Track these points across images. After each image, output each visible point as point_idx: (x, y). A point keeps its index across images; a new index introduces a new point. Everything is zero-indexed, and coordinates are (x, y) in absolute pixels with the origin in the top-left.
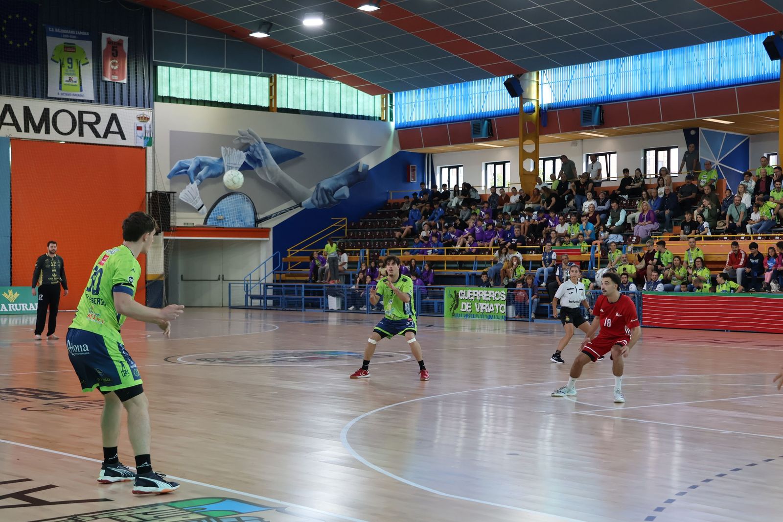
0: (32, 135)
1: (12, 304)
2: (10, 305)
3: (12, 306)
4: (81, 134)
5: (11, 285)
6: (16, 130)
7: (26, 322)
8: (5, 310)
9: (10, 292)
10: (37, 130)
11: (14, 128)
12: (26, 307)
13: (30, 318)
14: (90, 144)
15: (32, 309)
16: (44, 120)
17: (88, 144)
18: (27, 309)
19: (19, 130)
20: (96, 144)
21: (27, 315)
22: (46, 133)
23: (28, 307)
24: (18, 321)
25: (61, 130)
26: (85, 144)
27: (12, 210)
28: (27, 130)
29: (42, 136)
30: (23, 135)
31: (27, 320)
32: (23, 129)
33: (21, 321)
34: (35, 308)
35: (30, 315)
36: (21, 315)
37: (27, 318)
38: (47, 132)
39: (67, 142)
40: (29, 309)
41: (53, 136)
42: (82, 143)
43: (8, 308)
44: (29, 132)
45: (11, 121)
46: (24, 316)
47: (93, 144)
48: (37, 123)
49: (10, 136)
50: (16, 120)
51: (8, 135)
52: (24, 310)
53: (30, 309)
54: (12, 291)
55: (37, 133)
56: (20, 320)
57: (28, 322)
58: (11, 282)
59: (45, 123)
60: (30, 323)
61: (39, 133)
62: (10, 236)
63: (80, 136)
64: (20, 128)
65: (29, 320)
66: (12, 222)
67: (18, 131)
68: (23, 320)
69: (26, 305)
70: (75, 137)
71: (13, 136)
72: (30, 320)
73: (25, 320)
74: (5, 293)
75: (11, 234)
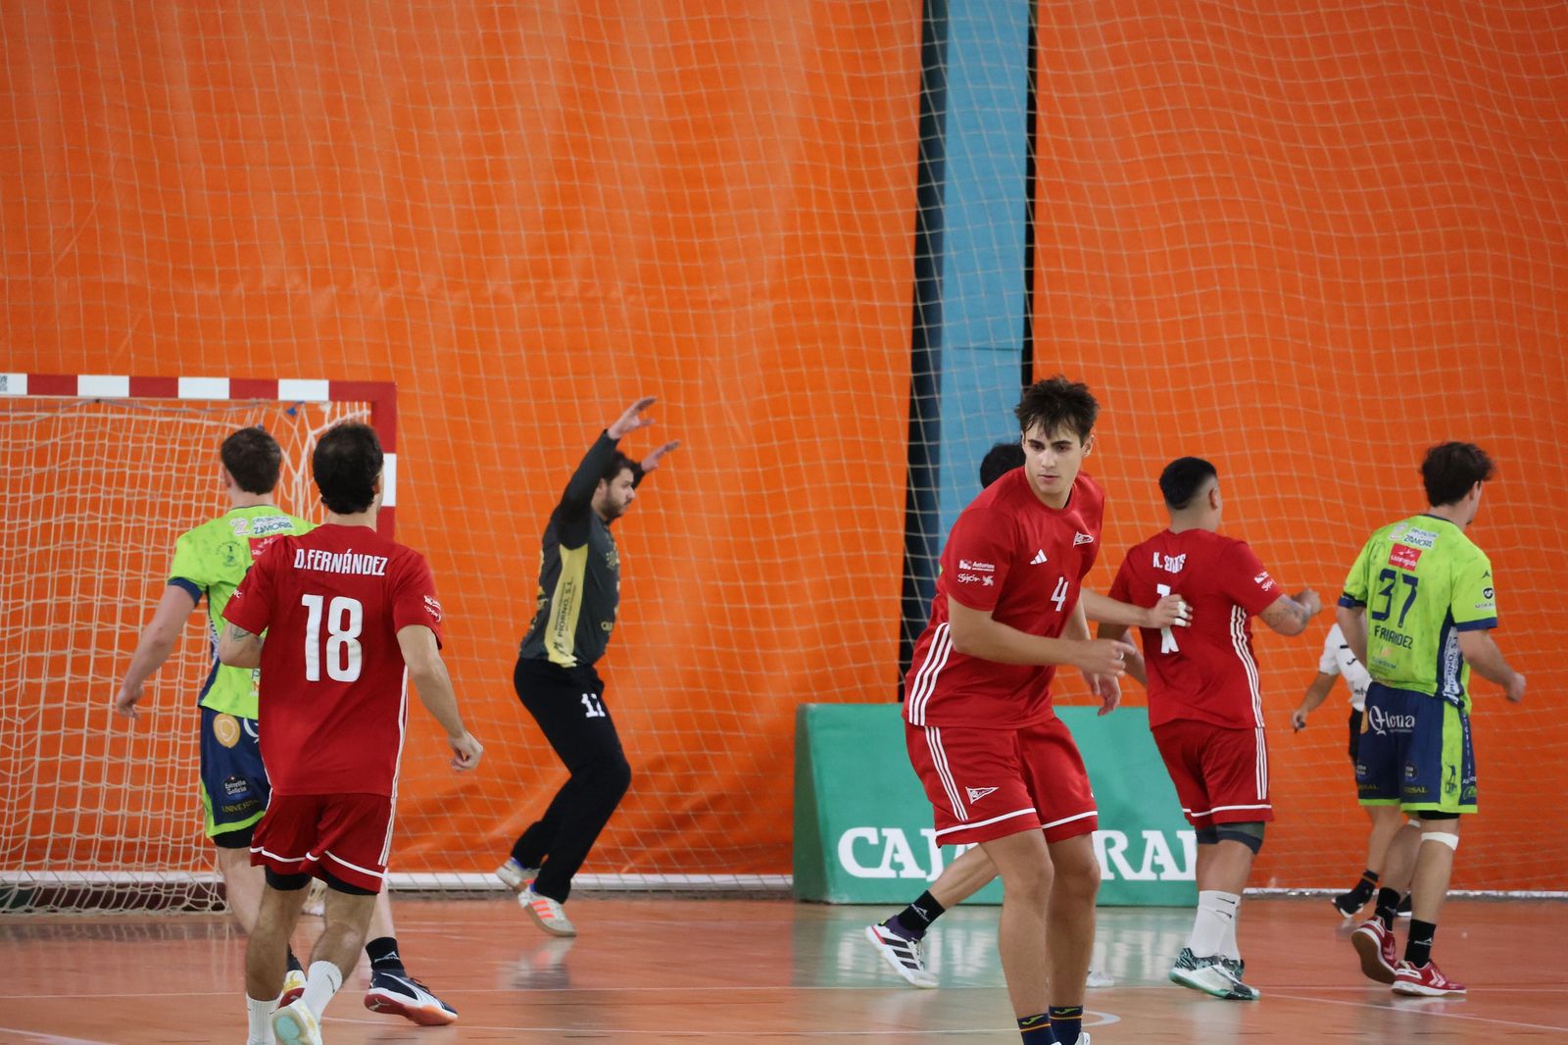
12: (1116, 854)
13: (1147, 938)
15: (1158, 869)
18: (1128, 874)
23: (1135, 855)
27: (1038, 158)
31: (1122, 950)
34: (1182, 866)
35: (1148, 916)
37: (1127, 936)
40: (1136, 863)
53: (1146, 874)
57: (1135, 962)
60: (1147, 971)
62: (1017, 341)
65: (1136, 947)
69: (1121, 840)
72: (1146, 949)
73: (1111, 953)
75: (1028, 332)
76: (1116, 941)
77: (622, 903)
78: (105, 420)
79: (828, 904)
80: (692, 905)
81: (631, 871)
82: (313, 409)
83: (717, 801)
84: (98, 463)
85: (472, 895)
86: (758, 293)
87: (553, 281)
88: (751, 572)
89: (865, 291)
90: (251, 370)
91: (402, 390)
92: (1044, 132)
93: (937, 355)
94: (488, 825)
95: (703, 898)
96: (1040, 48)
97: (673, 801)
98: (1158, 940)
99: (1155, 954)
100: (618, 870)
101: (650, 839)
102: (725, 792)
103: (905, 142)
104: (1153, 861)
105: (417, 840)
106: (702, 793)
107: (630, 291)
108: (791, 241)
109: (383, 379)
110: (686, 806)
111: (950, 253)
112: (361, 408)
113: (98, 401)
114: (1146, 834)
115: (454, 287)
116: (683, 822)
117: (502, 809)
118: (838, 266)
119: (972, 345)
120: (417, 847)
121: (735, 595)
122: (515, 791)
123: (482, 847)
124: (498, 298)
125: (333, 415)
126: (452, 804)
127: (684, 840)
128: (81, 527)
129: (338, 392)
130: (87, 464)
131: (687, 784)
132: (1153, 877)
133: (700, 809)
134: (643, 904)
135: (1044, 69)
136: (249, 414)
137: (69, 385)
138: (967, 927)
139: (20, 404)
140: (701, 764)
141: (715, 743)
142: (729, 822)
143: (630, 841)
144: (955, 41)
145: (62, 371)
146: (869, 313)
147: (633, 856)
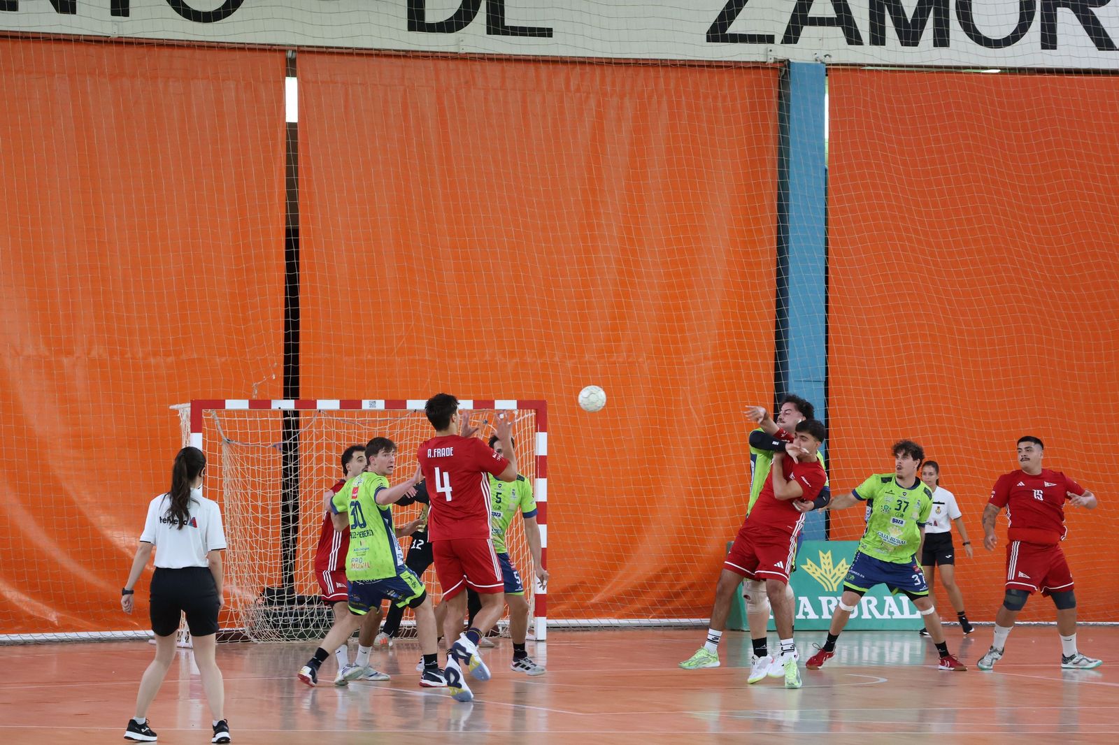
0: (893, 52)
1: (832, 599)
2: (824, 600)
3: (829, 602)
4: (1049, 41)
5: (828, 534)
6: (844, 40)
7: (875, 657)
8: (809, 617)
9: (826, 558)
10: (909, 36)
11: (838, 31)
12: (872, 607)
13: (887, 644)
14: (1078, 72)
15: (891, 613)
16: (930, 3)
17: (1069, 72)
18: (878, 616)
19: (853, 37)
20: (1097, 72)
21: (877, 635)
22: (935, 45)
23: (880, 608)
24: (850, 654)
25: (985, 32)
26: (1059, 72)
27: (830, 295)
28: (878, 38)
29: (925, 53)
30: (866, 54)
31: (876, 650)
32: (865, 35)
33: (860, 650)
34: (902, 613)
35: (888, 635)
36: (857, 635)
37: (878, 643)
38: (942, 39)
39: (1005, 71)
40: (881, 613)
41: (961, 50)
42: (1050, 71)
43: (817, 608)
44: (883, 43)
45: (830, 12)
46: (867, 635)
47: (1087, 72)
48: (909, 14)
49: (828, 60)
50: (848, 11)
51: (821, 56)
52: (866, 616)
53: (886, 616)
54: (829, 553)
55: (907, 44)
56: (856, 648)
57: (882, 655)
58: (828, 525)
59: (936, 14)
60: (887, 659)
61: (916, 44)
62: (823, 378)
63: (1044, 47)
64: (857, 31)
65: (882, 648)
66: (831, 334)
67: (850, 42)
68: (866, 650)
69: (875, 601)
70: (1029, 52)
71: (834, 60)
72: (887, 650)
73: (871, 651)
74: (809, 562)
75: (827, 374)
76: (873, 646)
77: (650, 631)
78: (418, 420)
79: (743, 631)
80: (681, 632)
81: (653, 618)
82: (510, 412)
83: (692, 586)
84: (416, 439)
85: (584, 629)
86: (706, 358)
87: (615, 354)
88: (704, 483)
89: (753, 356)
90: (482, 397)
91: (549, 404)
92: (832, 284)
93: (787, 385)
94: (590, 597)
95: (686, 629)
96: (830, 247)
97: (672, 586)
98: (891, 646)
99: (891, 651)
100: (647, 617)
101: (662, 603)
102: (695, 582)
103: (770, 289)
104: (889, 610)
105: (559, 604)
106: (684, 582)
107: (648, 358)
108: (721, 336)
109: (542, 399)
110: (677, 588)
111: (792, 339)
112: (531, 412)
113: (415, 411)
114: (885, 598)
115: (571, 357)
116: (677, 595)
117: (596, 590)
118: (741, 345)
119: (802, 380)
120: (559, 607)
121: (698, 493)
122: (602, 582)
123: (587, 607)
124: (591, 363)
125: (519, 416)
126: (574, 588)
127: (677, 603)
128: (409, 468)
129: (521, 405)
130: (411, 440)
131: (678, 578)
132: (889, 617)
133: (684, 590)
134: (660, 632)
135: (832, 256)
136: (481, 415)
137: (403, 404)
138: (806, 640)
139: (381, 413)
140: (684, 569)
141: (690, 560)
142: (698, 594)
143: (653, 604)
144: (792, 244)
145: (400, 398)
146: (756, 366)
147: (655, 610)
